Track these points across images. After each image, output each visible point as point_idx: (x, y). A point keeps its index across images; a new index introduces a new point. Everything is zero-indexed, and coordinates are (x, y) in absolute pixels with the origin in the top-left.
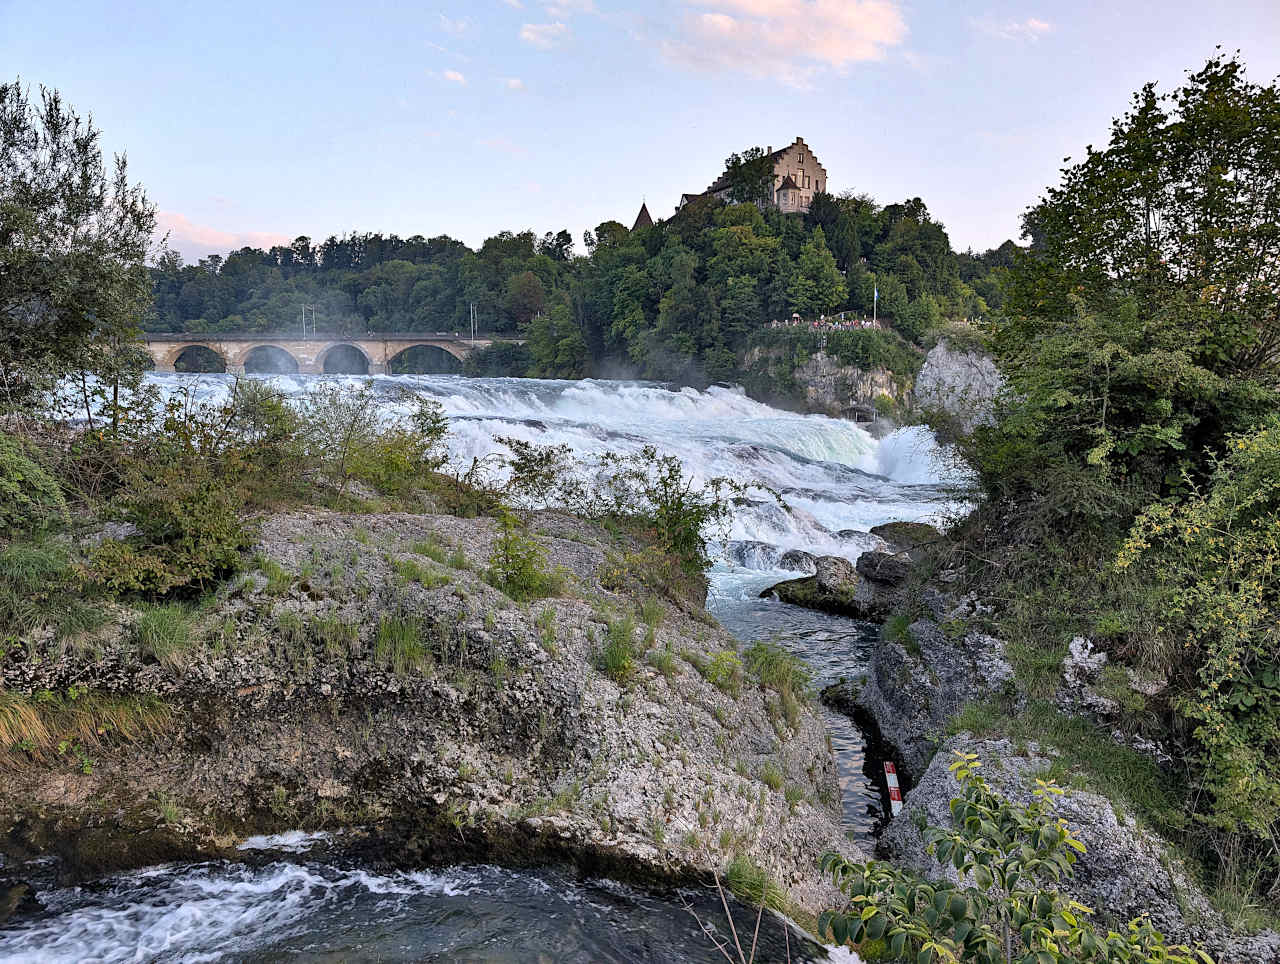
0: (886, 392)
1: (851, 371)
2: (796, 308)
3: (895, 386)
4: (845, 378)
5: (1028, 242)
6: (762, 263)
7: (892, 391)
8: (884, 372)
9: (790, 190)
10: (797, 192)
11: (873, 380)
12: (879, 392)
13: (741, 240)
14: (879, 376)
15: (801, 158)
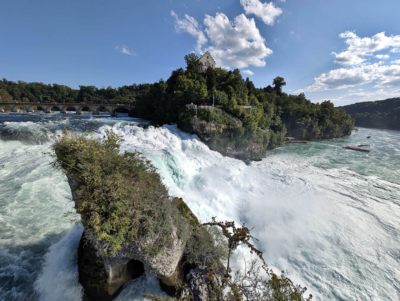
0: (215, 129)
1: (204, 122)
2: (193, 101)
3: (217, 127)
4: (202, 124)
5: (274, 86)
6: (185, 87)
7: (217, 129)
8: (214, 123)
9: (201, 66)
10: (203, 66)
11: (210, 125)
12: (212, 129)
13: (181, 80)
14: (212, 124)
15: (208, 58)
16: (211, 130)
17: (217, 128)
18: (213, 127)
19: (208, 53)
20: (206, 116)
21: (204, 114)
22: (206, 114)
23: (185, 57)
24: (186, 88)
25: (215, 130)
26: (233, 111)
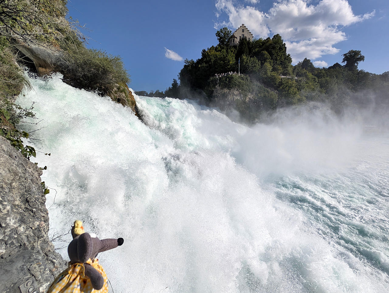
1: (226, 91)
6: (211, 59)
7: (241, 98)
8: (237, 90)
9: (233, 38)
10: (235, 39)
11: (233, 93)
12: (236, 98)
13: (208, 54)
14: (235, 92)
15: (243, 31)
16: (234, 100)
17: (241, 96)
18: (236, 96)
19: (243, 26)
20: (227, 82)
21: (226, 80)
22: (228, 80)
23: (216, 34)
24: (212, 61)
25: (239, 98)
26: (266, 78)
